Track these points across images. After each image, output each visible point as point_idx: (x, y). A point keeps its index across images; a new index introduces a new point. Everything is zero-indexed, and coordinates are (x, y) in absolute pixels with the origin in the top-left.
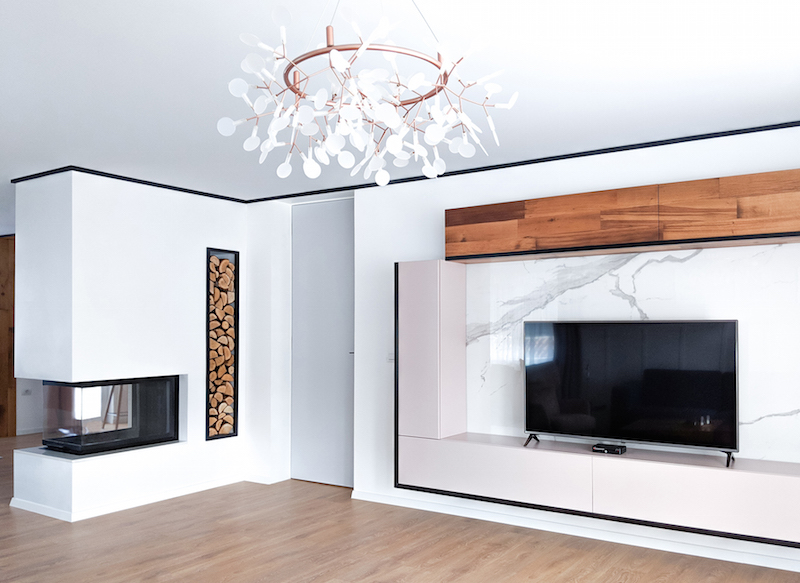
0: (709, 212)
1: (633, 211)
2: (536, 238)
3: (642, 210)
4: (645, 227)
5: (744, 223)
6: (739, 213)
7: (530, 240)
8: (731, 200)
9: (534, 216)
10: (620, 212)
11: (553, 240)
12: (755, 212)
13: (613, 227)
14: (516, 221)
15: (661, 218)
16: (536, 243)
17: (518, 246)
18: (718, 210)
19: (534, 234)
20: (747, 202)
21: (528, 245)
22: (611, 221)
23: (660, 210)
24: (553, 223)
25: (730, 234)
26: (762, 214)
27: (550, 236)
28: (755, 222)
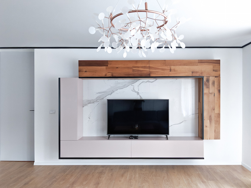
0: (163, 69)
1: (142, 67)
2: (112, 73)
3: (145, 67)
4: (145, 72)
5: (172, 73)
6: (171, 70)
7: (110, 73)
8: (168, 67)
9: (111, 66)
10: (138, 67)
11: (118, 74)
12: (174, 70)
13: (136, 71)
14: (105, 67)
15: (150, 70)
16: (112, 75)
17: (106, 75)
18: (165, 69)
19: (111, 72)
20: (173, 67)
21: (109, 75)
22: (136, 70)
23: (150, 68)
24: (117, 69)
25: (168, 76)
26: (176, 71)
27: (117, 73)
28: (174, 73)
